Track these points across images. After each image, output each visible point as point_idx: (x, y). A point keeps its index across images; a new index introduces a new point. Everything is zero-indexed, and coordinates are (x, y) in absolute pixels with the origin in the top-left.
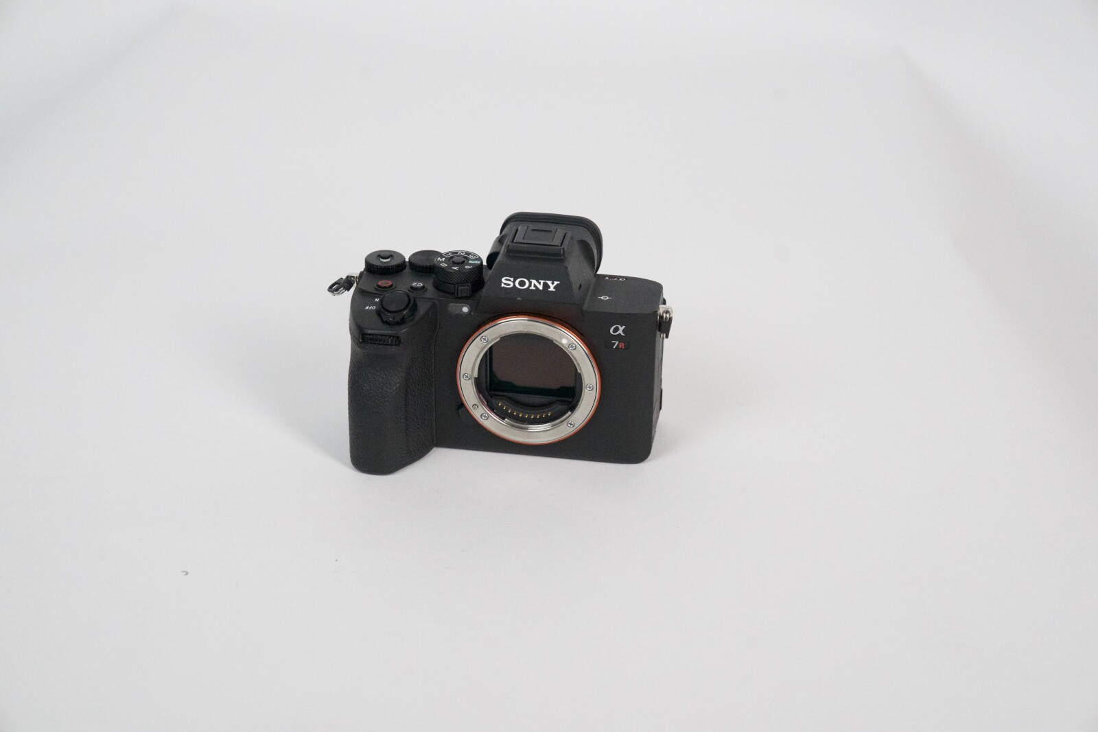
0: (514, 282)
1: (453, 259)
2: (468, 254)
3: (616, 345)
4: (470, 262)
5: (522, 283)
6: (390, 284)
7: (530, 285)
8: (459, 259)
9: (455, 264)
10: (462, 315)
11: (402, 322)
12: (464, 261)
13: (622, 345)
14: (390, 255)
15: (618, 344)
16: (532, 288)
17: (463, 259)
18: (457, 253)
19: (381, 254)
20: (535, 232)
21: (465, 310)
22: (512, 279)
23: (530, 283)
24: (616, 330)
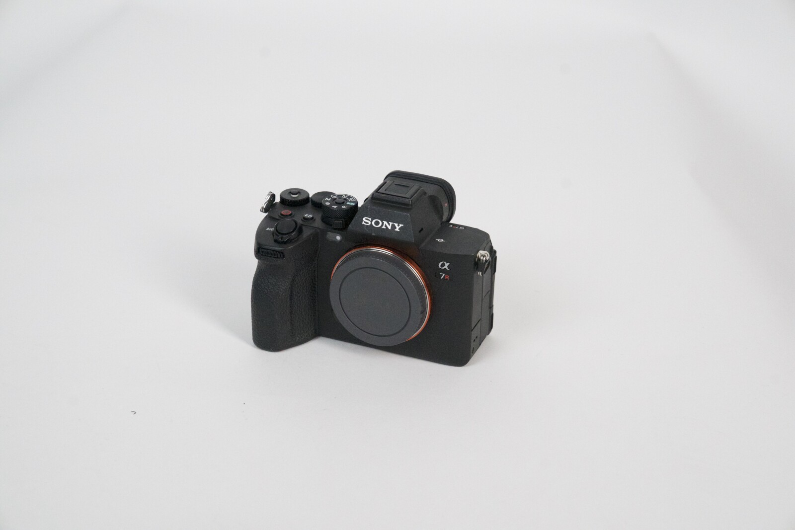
0: (371, 222)
1: (336, 201)
2: (349, 197)
3: (443, 276)
4: (348, 203)
5: (377, 223)
6: (290, 213)
7: (382, 225)
8: (341, 200)
9: (337, 203)
10: (335, 242)
11: (289, 241)
12: (344, 202)
13: (447, 277)
14: (299, 192)
15: (444, 276)
16: (384, 227)
17: (343, 201)
18: (342, 196)
19: (292, 191)
20: (397, 186)
21: (338, 238)
22: (370, 219)
23: (383, 223)
24: (443, 265)
